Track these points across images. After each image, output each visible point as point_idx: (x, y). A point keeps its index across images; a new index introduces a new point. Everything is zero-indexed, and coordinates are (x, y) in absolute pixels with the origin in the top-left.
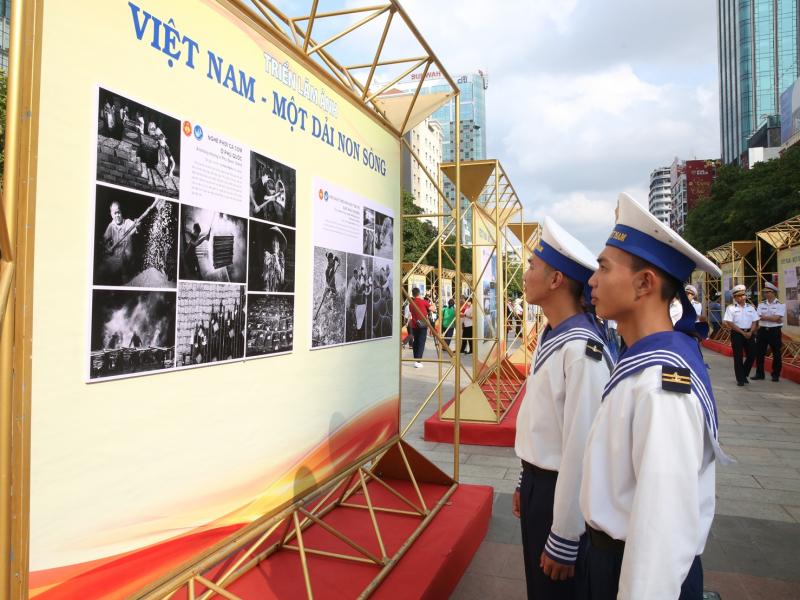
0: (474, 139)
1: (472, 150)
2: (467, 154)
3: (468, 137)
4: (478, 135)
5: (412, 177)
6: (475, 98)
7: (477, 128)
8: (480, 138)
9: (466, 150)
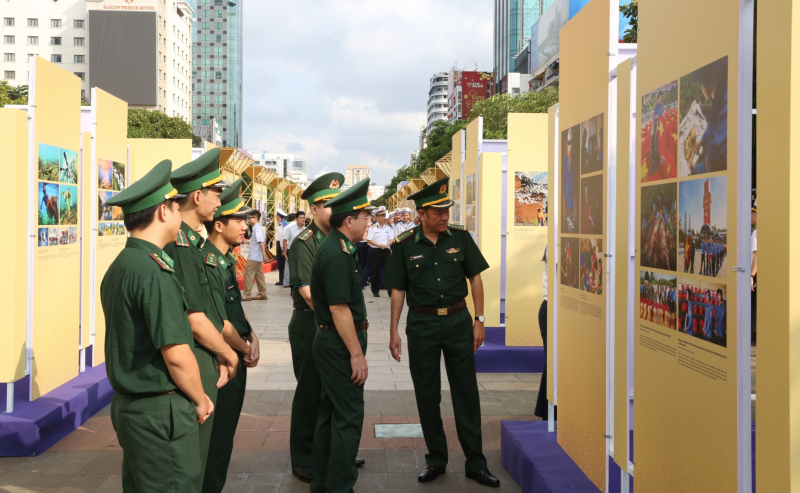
0: (228, 18)
1: (225, 32)
2: (219, 37)
3: (220, 16)
4: (232, 14)
5: (158, 72)
7: (232, 5)
8: (234, 19)
9: (217, 32)
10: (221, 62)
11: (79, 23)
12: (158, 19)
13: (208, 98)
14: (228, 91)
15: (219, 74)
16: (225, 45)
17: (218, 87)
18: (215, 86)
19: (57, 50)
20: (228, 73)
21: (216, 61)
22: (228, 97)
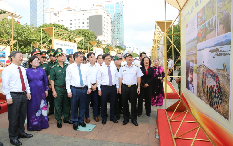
0: (121, 18)
1: (120, 21)
2: (119, 22)
3: (119, 18)
4: (121, 17)
5: (103, 28)
6: (121, 8)
7: (121, 15)
8: (122, 18)
9: (118, 21)
10: (119, 27)
11: (88, 19)
12: (103, 16)
13: (117, 34)
14: (121, 33)
15: (119, 30)
16: (120, 24)
17: (119, 32)
18: (118, 32)
19: (84, 25)
20: (121, 29)
21: (118, 27)
22: (121, 34)
